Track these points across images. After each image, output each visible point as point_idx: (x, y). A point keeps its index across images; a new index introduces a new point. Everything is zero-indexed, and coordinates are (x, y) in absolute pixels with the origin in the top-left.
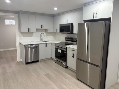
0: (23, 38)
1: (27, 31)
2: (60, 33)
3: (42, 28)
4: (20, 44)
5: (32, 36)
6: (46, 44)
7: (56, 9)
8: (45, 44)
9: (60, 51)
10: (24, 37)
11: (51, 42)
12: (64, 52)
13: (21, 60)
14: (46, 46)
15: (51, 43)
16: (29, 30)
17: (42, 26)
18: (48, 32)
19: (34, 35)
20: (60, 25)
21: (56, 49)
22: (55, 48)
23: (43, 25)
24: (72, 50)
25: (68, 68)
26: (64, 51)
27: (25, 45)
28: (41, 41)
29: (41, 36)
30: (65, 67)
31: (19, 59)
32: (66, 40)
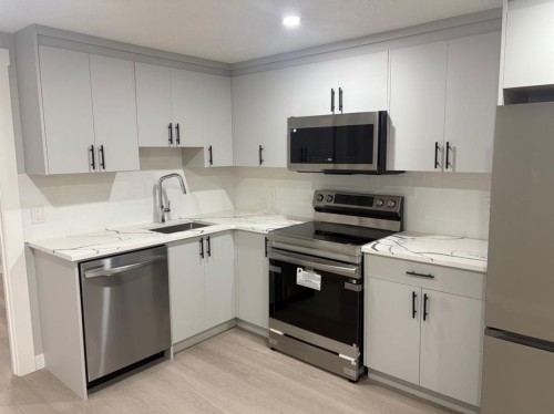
0: (49, 210)
1: (85, 168)
2: (289, 167)
3: (175, 144)
4: (32, 251)
5: (104, 196)
6: (205, 242)
7: (292, 21)
8: (198, 244)
9: (308, 279)
10: (56, 202)
11: (233, 227)
12: (347, 286)
13: (40, 362)
14: (205, 254)
15: (234, 231)
16: (97, 155)
17: (174, 131)
18: (207, 164)
19: (118, 186)
20: (291, 120)
21: (278, 270)
22: (273, 262)
23: (178, 128)
24: (413, 274)
25: (371, 376)
26: (347, 279)
27: (80, 264)
28: (163, 221)
29: (160, 190)
30: (353, 374)
31: (25, 358)
32: (318, 209)
